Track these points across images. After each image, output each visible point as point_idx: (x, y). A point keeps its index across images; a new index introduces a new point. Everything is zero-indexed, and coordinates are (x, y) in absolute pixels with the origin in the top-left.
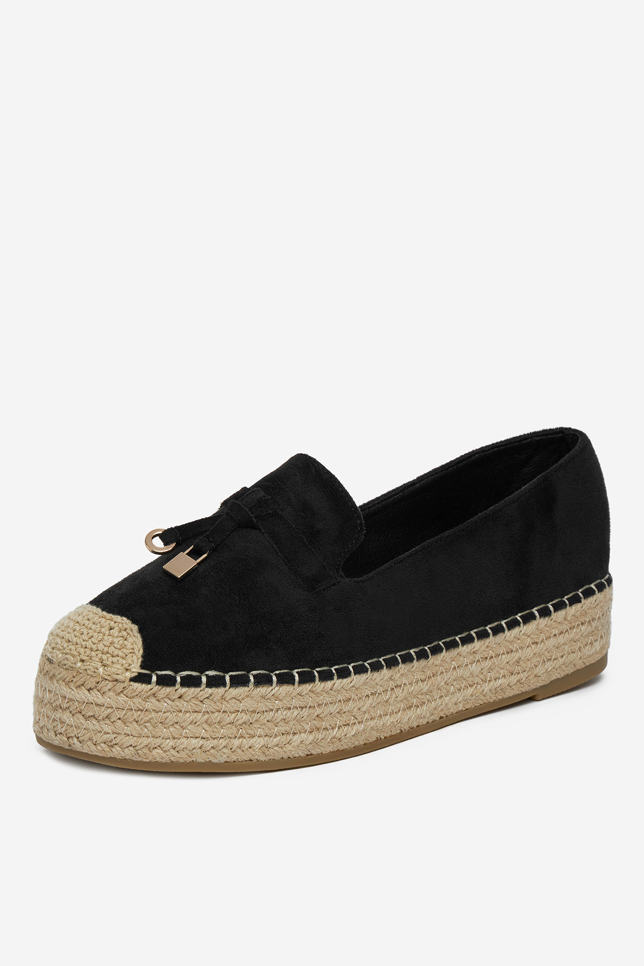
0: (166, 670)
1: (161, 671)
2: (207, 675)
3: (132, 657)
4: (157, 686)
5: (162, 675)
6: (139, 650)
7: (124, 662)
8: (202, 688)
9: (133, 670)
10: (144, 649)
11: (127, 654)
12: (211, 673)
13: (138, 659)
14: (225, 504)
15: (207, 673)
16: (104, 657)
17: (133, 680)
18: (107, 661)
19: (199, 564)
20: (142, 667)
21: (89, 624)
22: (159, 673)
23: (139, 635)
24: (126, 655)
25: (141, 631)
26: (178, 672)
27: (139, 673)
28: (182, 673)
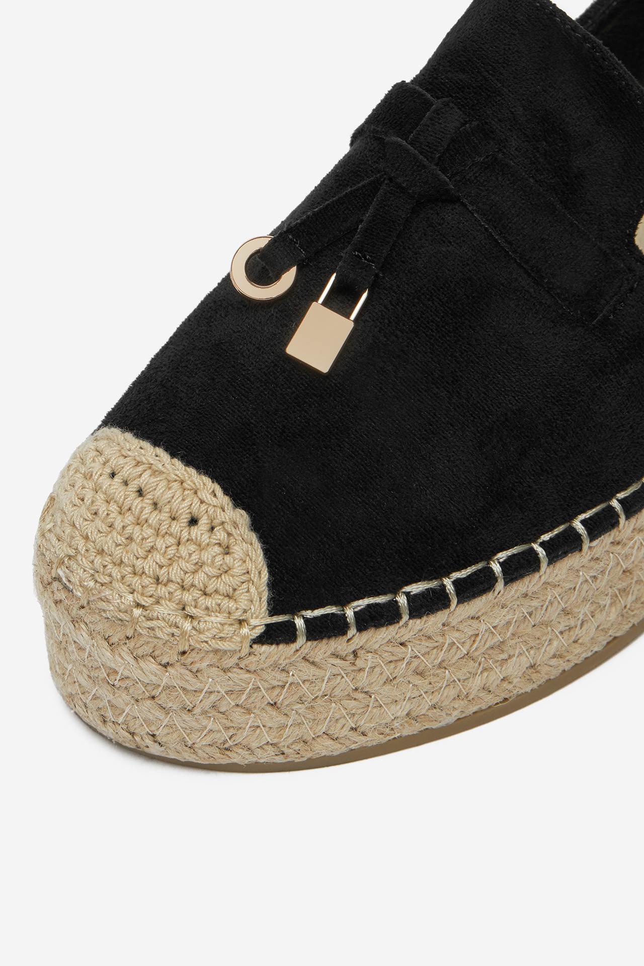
0: (322, 606)
1: (313, 609)
2: (408, 594)
3: (248, 591)
4: (309, 643)
5: (315, 618)
6: (260, 573)
7: (232, 604)
8: (401, 623)
9: (253, 622)
10: (270, 567)
11: (236, 587)
12: (416, 588)
13: (260, 594)
14: (357, 136)
15: (407, 589)
16: (187, 597)
17: (261, 640)
18: (195, 607)
19: (356, 321)
20: (273, 612)
21: (142, 509)
22: (309, 614)
23: (253, 537)
24: (235, 590)
25: (256, 526)
26: (349, 602)
27: (267, 625)
28: (355, 603)
